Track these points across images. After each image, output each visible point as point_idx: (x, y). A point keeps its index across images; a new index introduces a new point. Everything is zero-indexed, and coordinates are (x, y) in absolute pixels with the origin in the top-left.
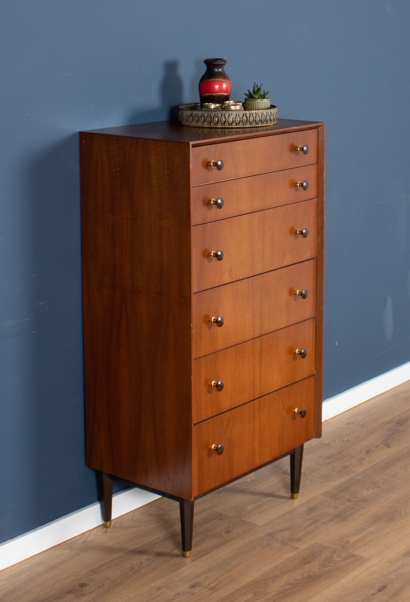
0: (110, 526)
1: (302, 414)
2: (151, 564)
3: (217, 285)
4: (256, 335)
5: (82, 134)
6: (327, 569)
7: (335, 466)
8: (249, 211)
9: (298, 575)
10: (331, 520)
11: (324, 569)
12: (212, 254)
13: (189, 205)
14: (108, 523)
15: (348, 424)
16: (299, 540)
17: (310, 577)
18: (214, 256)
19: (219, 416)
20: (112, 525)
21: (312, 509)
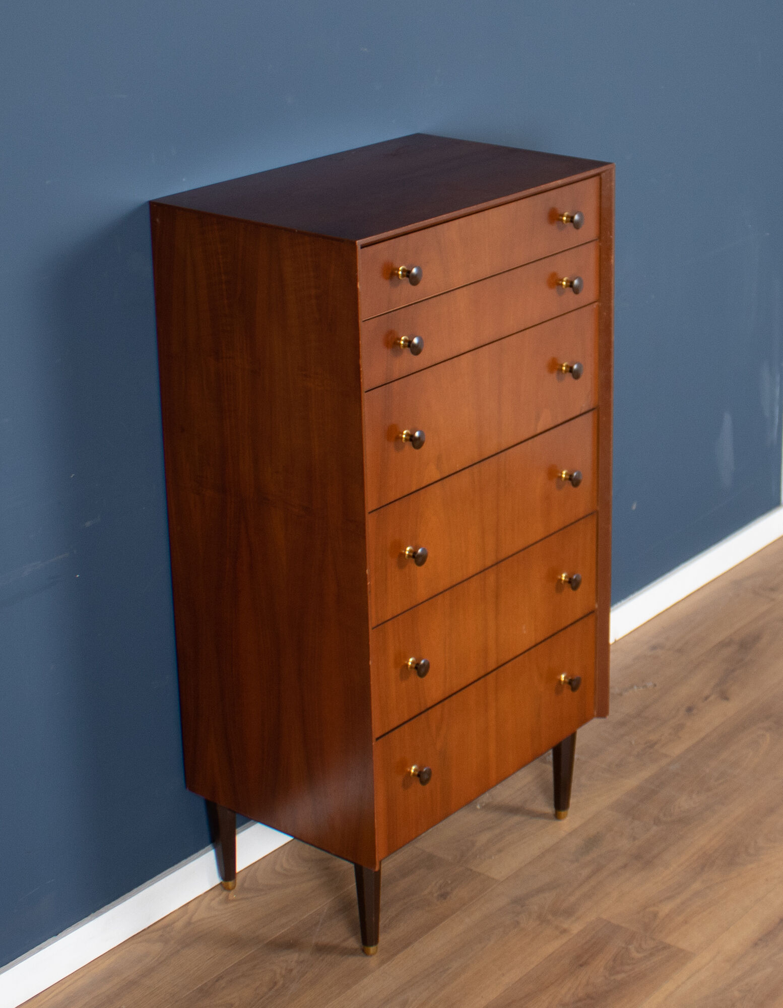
0: (234, 888)
1: (574, 683)
2: (306, 973)
3: (414, 489)
4: (489, 564)
5: (155, 205)
6: (619, 977)
7: (631, 743)
8: (472, 347)
9: (567, 991)
10: (625, 866)
11: (612, 978)
12: (404, 436)
13: (357, 356)
14: (230, 883)
15: (654, 648)
16: (569, 913)
17: (589, 996)
18: (406, 439)
19: (423, 716)
20: (237, 885)
21: (593, 842)
